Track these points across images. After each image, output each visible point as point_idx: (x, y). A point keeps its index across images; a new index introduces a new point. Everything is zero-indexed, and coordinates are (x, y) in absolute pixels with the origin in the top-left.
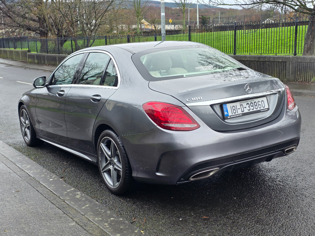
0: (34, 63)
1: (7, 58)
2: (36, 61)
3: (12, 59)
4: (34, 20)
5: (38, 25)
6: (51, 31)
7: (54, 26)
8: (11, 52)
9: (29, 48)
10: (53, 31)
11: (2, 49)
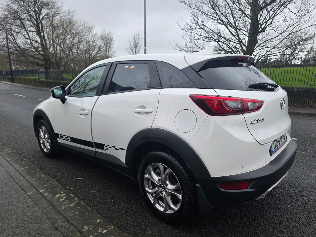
0: (43, 86)
1: (21, 83)
2: (45, 85)
3: (26, 84)
4: (40, 60)
5: (43, 63)
6: (53, 67)
7: (55, 64)
8: (25, 79)
9: (38, 77)
10: (54, 67)
11: (18, 77)
